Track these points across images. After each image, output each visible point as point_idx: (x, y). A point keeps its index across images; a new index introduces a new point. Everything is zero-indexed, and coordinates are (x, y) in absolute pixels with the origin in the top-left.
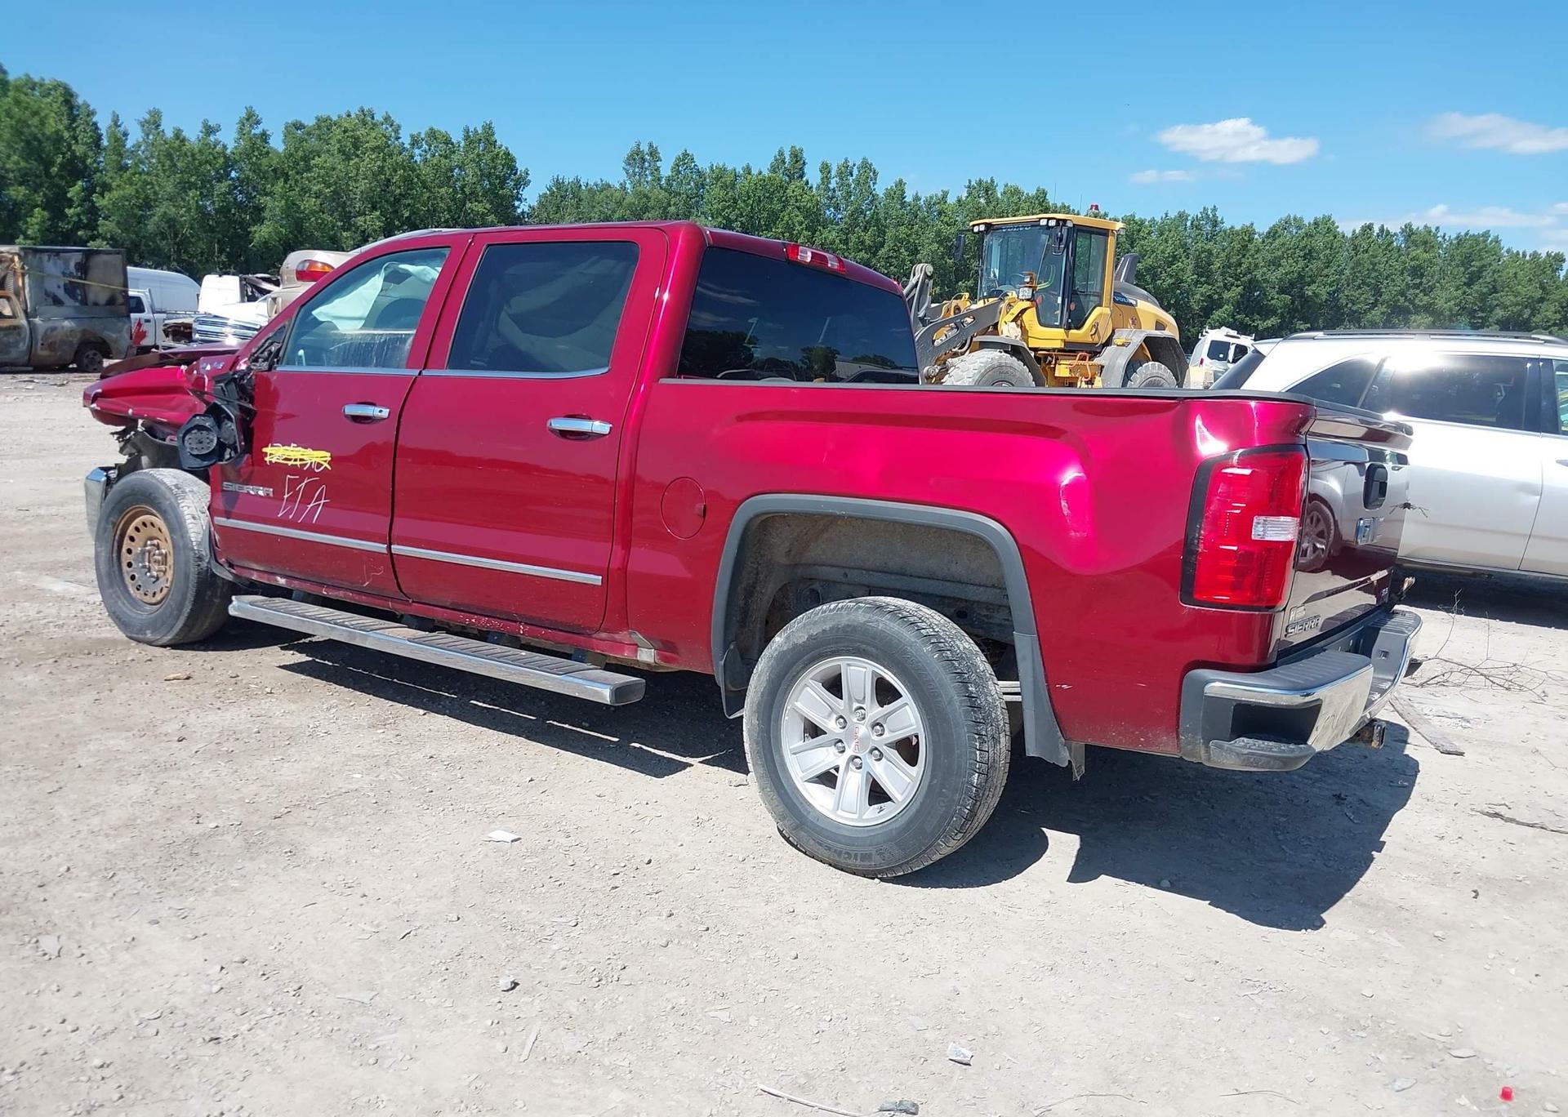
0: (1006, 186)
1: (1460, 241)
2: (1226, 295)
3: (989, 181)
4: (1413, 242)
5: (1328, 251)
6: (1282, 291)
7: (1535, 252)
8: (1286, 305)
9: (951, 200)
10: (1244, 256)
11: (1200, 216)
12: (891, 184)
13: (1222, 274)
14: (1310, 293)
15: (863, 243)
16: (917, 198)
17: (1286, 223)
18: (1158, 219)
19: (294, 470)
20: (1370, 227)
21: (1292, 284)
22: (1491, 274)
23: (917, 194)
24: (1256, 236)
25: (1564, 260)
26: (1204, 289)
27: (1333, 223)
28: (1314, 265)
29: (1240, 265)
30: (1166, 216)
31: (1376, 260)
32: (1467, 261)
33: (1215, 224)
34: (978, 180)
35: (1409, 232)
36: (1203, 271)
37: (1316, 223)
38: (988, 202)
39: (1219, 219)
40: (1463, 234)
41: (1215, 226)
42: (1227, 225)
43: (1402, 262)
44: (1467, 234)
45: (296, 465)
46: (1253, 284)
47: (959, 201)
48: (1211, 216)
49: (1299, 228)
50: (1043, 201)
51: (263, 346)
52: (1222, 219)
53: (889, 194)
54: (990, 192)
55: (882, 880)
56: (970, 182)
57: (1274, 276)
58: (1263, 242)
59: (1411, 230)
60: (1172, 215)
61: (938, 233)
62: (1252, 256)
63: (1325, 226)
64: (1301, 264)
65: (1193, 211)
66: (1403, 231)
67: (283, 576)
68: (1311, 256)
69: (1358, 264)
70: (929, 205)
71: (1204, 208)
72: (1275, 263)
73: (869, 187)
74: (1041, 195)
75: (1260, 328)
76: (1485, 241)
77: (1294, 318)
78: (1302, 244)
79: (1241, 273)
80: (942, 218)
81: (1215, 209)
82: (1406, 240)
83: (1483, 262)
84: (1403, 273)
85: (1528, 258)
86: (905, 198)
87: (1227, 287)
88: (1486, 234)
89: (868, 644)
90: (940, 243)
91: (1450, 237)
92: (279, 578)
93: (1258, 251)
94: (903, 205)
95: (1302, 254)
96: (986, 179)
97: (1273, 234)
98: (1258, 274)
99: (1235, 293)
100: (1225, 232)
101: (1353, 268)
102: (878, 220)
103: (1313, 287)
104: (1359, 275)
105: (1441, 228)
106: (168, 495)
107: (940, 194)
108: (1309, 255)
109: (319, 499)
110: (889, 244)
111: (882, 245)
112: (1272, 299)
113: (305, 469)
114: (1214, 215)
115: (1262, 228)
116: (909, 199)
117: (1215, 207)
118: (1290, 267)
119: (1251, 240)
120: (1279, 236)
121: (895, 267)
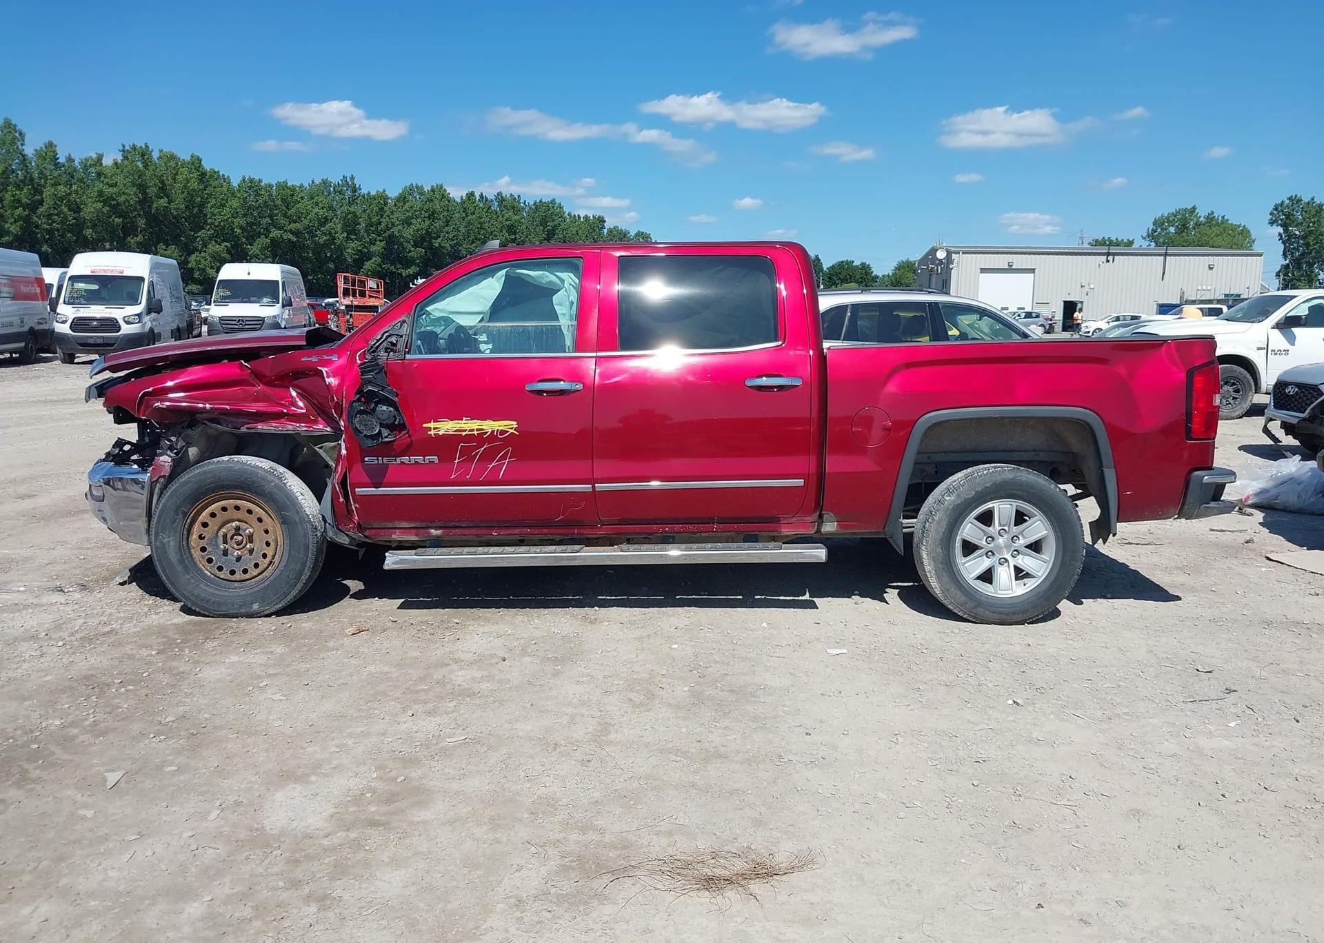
0: (161, 151)
1: (538, 206)
2: (373, 248)
3: (144, 147)
4: (505, 206)
5: (445, 213)
6: (416, 245)
7: (586, 215)
8: (421, 257)
9: (107, 161)
10: (382, 216)
11: (340, 182)
12: (40, 145)
13: (366, 231)
14: (437, 245)
15: (19, 201)
16: (70, 160)
17: (410, 190)
18: (306, 185)
19: (470, 438)
20: (472, 194)
21: (423, 239)
22: (561, 232)
23: (70, 155)
24: (390, 201)
25: (605, 221)
26: (355, 245)
27: (445, 191)
28: (438, 224)
29: (380, 223)
30: (313, 183)
31: (482, 220)
32: (544, 222)
33: (354, 190)
34: (131, 145)
35: (500, 198)
36: (350, 227)
37: (433, 190)
38: (146, 166)
39: (357, 186)
40: (538, 201)
41: (355, 192)
42: (364, 191)
43: (500, 222)
44: (541, 201)
45: (474, 434)
46: (391, 240)
47: (116, 164)
48: (350, 183)
49: (422, 193)
50: (199, 167)
51: (381, 339)
52: (360, 186)
53: (41, 155)
54: (145, 157)
55: (1028, 623)
56: (124, 146)
57: (408, 233)
58: (395, 205)
59: (502, 197)
60: (317, 182)
61: (101, 193)
62: (388, 216)
63: (439, 193)
64: (427, 222)
65: (335, 179)
66: (497, 198)
67: (436, 528)
68: (434, 217)
69: (469, 223)
70: (86, 166)
71: (344, 176)
72: (407, 222)
73: (18, 147)
74: (197, 161)
75: (404, 274)
76: (553, 207)
77: (428, 266)
78: (426, 207)
79: (382, 230)
80: (103, 179)
81: (352, 178)
82: (500, 206)
83: (556, 223)
84: (502, 231)
85: (582, 220)
86: (58, 159)
87: (373, 242)
88: (553, 201)
89: (1017, 490)
90: (105, 202)
91: (529, 203)
92: (433, 531)
93: (392, 213)
94: (57, 165)
95: (427, 215)
96: (140, 144)
97: (402, 199)
98: (395, 230)
99: (379, 247)
100: (363, 196)
101: (466, 227)
102: (32, 180)
103: (439, 240)
104: (472, 232)
105: (521, 196)
106: (270, 478)
107: (94, 156)
108: (432, 216)
109: (504, 458)
110: (48, 202)
111: (41, 202)
112: (410, 251)
113: (485, 436)
114: (353, 183)
115: (393, 193)
116: (62, 160)
117: (352, 176)
118: (420, 225)
119: (386, 204)
120: (408, 201)
121: (57, 224)
